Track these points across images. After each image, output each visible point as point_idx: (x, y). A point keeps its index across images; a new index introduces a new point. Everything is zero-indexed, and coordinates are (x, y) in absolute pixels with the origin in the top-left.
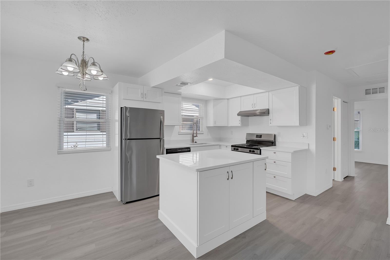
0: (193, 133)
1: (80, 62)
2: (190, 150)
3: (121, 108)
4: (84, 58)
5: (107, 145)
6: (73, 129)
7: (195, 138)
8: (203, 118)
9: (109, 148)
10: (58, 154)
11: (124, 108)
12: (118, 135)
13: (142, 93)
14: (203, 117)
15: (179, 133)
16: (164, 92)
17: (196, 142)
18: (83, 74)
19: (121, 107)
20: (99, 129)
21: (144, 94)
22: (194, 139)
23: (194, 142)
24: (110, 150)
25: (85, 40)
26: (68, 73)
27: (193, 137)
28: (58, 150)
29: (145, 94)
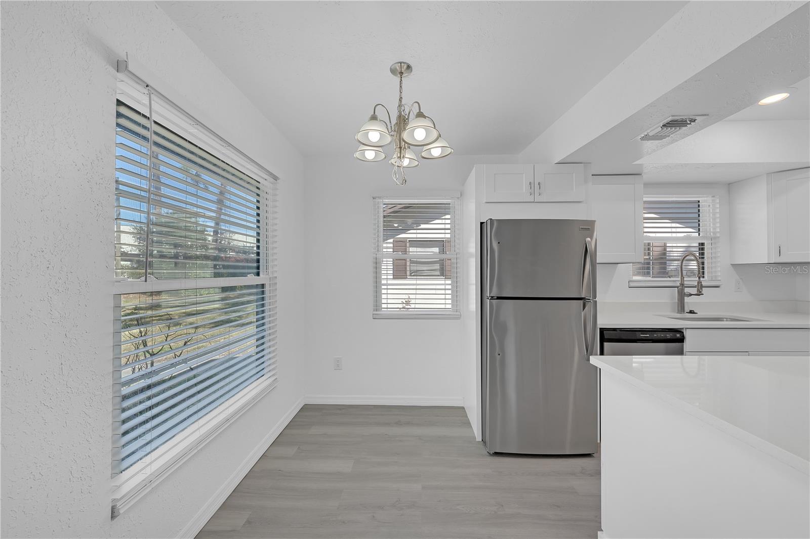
0: (682, 284)
1: (394, 121)
2: (683, 336)
3: (482, 223)
4: (402, 113)
5: (452, 304)
6: (406, 273)
7: (687, 299)
8: (715, 238)
9: (456, 313)
10: (374, 318)
11: (489, 222)
12: (474, 287)
13: (530, 183)
14: (718, 235)
15: (632, 284)
16: (592, 175)
17: (691, 312)
18: (400, 148)
19: (481, 221)
20: (443, 273)
21: (536, 185)
22: (686, 301)
23: (684, 311)
24: (458, 318)
25: (403, 70)
26: (373, 152)
27: (682, 295)
28: (374, 311)
29: (539, 184)
